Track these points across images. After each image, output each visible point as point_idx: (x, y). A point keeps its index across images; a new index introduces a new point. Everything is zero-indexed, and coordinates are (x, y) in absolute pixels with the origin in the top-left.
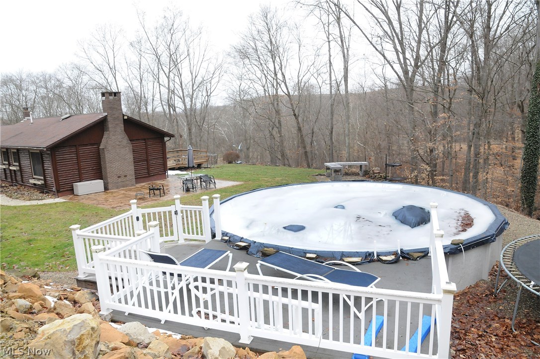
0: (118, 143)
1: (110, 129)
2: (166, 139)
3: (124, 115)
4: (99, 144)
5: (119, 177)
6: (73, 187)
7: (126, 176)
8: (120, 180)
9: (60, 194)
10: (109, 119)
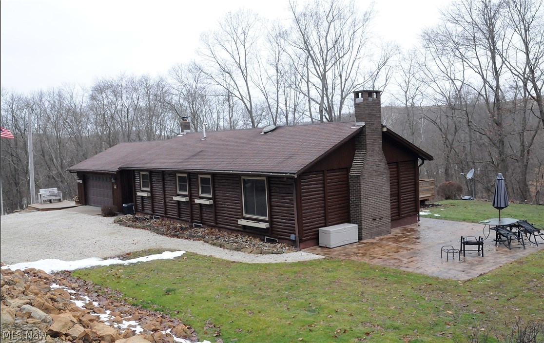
0: (375, 168)
1: (368, 147)
2: (420, 162)
3: (383, 126)
4: (348, 169)
5: (374, 220)
6: (318, 234)
7: (381, 218)
8: (375, 224)
9: (302, 246)
10: (367, 130)
